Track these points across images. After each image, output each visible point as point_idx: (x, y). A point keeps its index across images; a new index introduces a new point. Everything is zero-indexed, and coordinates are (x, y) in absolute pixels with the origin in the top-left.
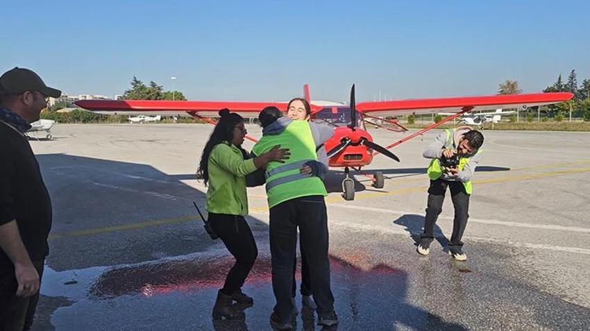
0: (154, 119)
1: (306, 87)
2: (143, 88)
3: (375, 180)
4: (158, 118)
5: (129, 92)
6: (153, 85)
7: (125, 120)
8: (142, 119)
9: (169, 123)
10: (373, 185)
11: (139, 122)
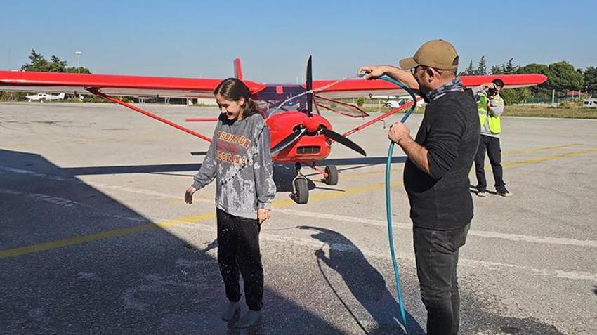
0: (57, 97)
1: (237, 62)
2: (43, 62)
3: (327, 175)
4: (62, 96)
5: (27, 67)
6: (55, 59)
7: (22, 97)
8: (42, 96)
9: (74, 101)
10: (323, 181)
11: (40, 100)
